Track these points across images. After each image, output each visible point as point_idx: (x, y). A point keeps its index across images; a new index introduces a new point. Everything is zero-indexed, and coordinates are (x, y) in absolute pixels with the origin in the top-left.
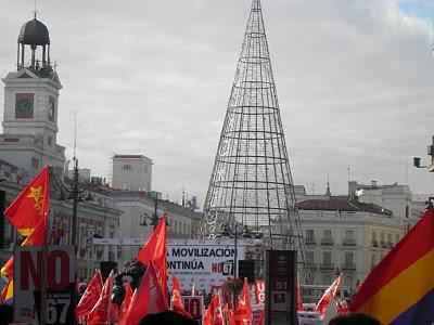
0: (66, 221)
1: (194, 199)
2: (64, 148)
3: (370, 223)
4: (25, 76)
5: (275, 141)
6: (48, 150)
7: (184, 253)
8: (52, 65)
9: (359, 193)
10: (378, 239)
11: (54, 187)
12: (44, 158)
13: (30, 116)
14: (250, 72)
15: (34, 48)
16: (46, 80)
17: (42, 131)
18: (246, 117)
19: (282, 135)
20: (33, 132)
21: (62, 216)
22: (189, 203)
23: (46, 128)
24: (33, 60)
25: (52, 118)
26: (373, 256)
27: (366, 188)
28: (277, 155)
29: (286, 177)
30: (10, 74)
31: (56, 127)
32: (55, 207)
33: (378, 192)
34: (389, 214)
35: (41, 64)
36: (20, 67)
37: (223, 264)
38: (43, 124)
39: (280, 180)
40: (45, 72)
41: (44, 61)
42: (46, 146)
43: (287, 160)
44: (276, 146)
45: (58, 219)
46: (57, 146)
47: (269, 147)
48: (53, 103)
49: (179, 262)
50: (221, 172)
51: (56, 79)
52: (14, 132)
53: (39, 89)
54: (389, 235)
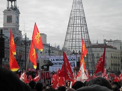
0: (22, 53)
1: (59, 46)
2: (21, 31)
3: (110, 51)
4: (9, 10)
5: (84, 27)
6: (17, 32)
7: (59, 60)
8: (17, 7)
9: (107, 43)
10: (113, 56)
11: (19, 43)
12: (16, 34)
13: (11, 22)
14: (76, 7)
15: (12, 2)
16: (15, 11)
17: (15, 26)
18: (75, 20)
19: (86, 25)
20: (12, 27)
21: (22, 51)
22: (57, 47)
23: (16, 25)
24: (12, 6)
25: (18, 22)
26: (111, 61)
27: (109, 41)
28: (85, 31)
29: (88, 38)
30: (5, 10)
31: (19, 25)
32: (19, 49)
33: (112, 42)
34: (116, 48)
35: (14, 7)
36: (8, 8)
37: (71, 63)
38: (15, 24)
39: (86, 38)
40: (15, 9)
41: (15, 6)
42: (16, 31)
43: (88, 33)
44: (84, 29)
45: (20, 52)
46: (19, 31)
47: (82, 29)
48: (18, 18)
49: (58, 63)
50: (68, 37)
51: (18, 11)
52: (7, 27)
53: (13, 14)
54: (116, 55)
